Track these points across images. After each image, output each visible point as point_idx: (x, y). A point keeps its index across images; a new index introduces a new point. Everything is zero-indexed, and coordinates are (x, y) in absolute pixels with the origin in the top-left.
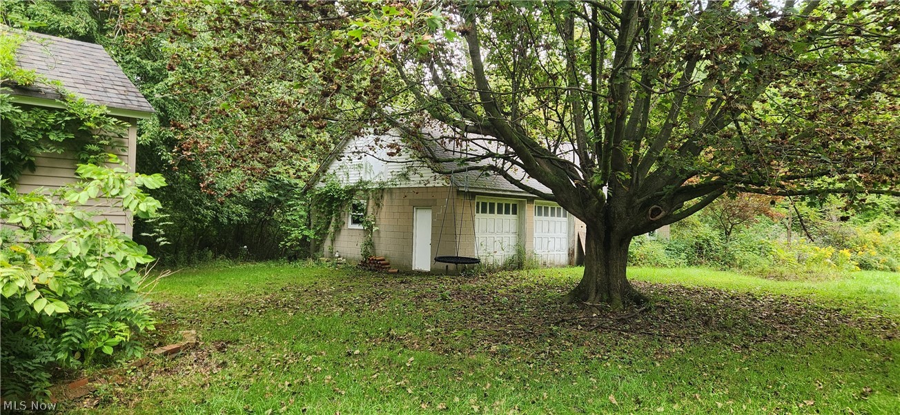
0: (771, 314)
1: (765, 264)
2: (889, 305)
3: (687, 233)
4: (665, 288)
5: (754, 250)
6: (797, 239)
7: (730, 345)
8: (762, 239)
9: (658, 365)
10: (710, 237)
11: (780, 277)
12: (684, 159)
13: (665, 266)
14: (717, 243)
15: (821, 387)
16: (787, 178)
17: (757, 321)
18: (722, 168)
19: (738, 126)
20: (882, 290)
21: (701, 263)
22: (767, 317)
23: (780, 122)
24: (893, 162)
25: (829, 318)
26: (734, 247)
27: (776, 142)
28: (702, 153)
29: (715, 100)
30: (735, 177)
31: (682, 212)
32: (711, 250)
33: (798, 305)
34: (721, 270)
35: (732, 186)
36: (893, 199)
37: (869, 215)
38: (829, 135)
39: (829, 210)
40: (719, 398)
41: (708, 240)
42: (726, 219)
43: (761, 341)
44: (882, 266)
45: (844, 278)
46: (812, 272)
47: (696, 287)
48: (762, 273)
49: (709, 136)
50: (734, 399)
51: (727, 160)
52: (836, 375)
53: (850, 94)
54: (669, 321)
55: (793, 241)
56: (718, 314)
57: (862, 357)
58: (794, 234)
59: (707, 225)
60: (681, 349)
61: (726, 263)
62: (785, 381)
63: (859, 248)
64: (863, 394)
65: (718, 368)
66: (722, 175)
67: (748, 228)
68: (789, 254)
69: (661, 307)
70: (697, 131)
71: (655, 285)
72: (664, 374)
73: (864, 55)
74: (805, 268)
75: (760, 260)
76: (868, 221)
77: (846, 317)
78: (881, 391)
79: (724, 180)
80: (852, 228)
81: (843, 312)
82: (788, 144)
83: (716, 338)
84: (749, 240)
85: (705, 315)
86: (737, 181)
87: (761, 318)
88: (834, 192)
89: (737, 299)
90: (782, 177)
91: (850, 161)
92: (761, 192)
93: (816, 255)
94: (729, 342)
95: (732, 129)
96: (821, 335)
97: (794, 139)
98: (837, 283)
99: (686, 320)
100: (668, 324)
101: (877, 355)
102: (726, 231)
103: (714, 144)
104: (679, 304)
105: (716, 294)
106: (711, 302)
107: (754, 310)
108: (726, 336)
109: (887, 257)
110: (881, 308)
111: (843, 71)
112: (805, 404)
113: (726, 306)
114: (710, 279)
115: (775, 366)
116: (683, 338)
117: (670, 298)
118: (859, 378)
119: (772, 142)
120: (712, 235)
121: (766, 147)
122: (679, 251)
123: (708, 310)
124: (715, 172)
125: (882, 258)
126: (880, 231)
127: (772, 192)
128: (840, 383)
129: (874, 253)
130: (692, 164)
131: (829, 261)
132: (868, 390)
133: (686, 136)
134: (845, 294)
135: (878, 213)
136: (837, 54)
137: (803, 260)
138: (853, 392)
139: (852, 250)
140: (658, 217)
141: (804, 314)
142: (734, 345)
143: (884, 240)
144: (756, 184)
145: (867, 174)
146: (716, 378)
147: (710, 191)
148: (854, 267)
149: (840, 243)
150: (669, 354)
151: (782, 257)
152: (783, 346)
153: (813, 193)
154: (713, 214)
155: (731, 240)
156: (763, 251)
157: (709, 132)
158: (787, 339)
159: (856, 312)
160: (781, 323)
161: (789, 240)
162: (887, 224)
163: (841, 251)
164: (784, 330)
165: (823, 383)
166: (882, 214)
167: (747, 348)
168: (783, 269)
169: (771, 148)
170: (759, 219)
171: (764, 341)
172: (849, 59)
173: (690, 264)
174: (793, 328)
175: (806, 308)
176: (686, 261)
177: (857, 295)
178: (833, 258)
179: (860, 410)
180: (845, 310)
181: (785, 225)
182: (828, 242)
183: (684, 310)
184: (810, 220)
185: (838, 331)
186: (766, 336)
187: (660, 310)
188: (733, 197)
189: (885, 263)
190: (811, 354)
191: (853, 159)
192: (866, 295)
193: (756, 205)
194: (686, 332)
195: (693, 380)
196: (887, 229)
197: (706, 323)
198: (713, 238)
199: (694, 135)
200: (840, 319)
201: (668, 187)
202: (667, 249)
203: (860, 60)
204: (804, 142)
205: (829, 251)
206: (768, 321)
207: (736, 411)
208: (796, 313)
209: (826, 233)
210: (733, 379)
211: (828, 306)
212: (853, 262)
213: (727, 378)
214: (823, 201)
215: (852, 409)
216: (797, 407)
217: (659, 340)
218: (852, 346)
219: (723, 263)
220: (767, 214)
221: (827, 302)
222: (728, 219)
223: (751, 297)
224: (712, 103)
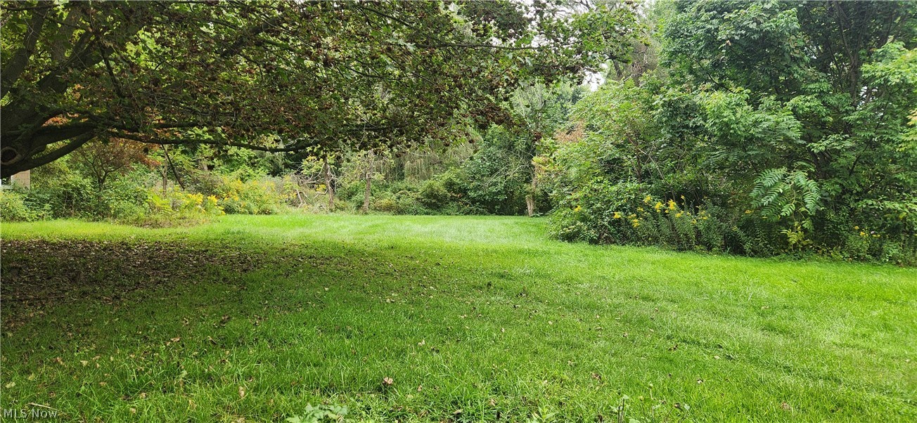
0: (145, 262)
1: (140, 212)
2: (247, 243)
3: (53, 182)
4: (23, 244)
5: (130, 198)
6: (172, 186)
7: (100, 298)
8: (139, 187)
9: (10, 334)
10: (81, 185)
11: (156, 225)
12: (45, 94)
13: (24, 219)
14: (89, 192)
15: (187, 323)
16: (161, 126)
17: (130, 270)
18: (92, 109)
19: (108, 65)
20: (242, 231)
21: (70, 215)
22: (141, 265)
23: (153, 68)
24: (249, 118)
25: (197, 260)
26: (109, 196)
27: (149, 88)
28: (69, 90)
29: (83, 31)
30: (106, 121)
31: (44, 156)
32: (82, 200)
33: (171, 250)
34: (94, 221)
35: (102, 130)
36: (252, 152)
37: (234, 165)
38: (197, 87)
39: (201, 160)
40: (85, 356)
41: (78, 189)
42: (99, 166)
43: (133, 290)
44: (243, 210)
45: (212, 222)
46: (185, 218)
47: (63, 241)
48: (138, 222)
49: (76, 72)
50: (101, 353)
51: (97, 101)
52: (202, 310)
53: (216, 52)
54: (27, 282)
55: (169, 189)
56: (88, 268)
57: (222, 290)
58: (170, 182)
59: (77, 172)
60: (41, 312)
61: (99, 213)
62: (155, 324)
63: (225, 195)
64: (222, 322)
65: (85, 325)
66: (91, 117)
67: (124, 176)
68: (165, 201)
69: (16, 268)
70: (62, 63)
71: (10, 242)
72: (17, 343)
73: (228, 18)
74: (179, 215)
75: (136, 209)
76: (233, 171)
77: (211, 256)
78: (236, 316)
79: (94, 123)
80: (220, 177)
81: (209, 252)
82: (160, 91)
83: (83, 294)
84: (124, 188)
85: (72, 271)
86: (109, 125)
87: (134, 267)
88: (205, 142)
89: (110, 250)
90: (155, 125)
91: (216, 114)
92: (135, 138)
93: (188, 202)
94: (99, 296)
95: (101, 68)
96: (190, 276)
97: (167, 88)
98: (206, 227)
99: (49, 279)
100: (26, 286)
101: (235, 287)
102: (99, 178)
103: (80, 81)
104: (40, 262)
105: (87, 247)
106: (81, 255)
107: (127, 260)
108: (95, 290)
109: (247, 202)
110: (240, 246)
111: (209, 29)
112: (172, 341)
113: (97, 258)
114: (80, 231)
115: (146, 312)
116: (43, 299)
117: (30, 256)
118: (220, 309)
119: (145, 88)
120: (84, 183)
121: (139, 92)
122: (44, 201)
123: (76, 265)
124: (83, 113)
125: (243, 203)
126: (242, 179)
127: (147, 140)
128: (204, 316)
129: (237, 199)
130: (55, 101)
131: (199, 207)
132: (226, 317)
133: (48, 68)
134: (212, 236)
135: (241, 164)
136: (205, 12)
137: (176, 207)
138: (213, 322)
139: (218, 196)
140: (12, 162)
141: (176, 258)
142: (105, 298)
143: (245, 187)
144: (129, 130)
145: (229, 127)
146: (83, 335)
147: (78, 134)
148: (220, 211)
149: (208, 190)
150: (26, 320)
151: (158, 204)
152: (155, 291)
153: (187, 142)
154: (84, 160)
155: (105, 188)
156: (139, 199)
157: (75, 67)
158: (159, 283)
159: (221, 252)
160: (154, 269)
161: (165, 188)
162: (247, 174)
163: (209, 197)
164: (157, 275)
165: (189, 319)
166: (244, 165)
167: (119, 299)
168: (158, 216)
169: (144, 94)
170: (135, 167)
171: (137, 289)
172: (216, 19)
173: (56, 216)
174: (166, 272)
175: (177, 252)
176: (52, 212)
177: (222, 236)
178: (204, 204)
179: (219, 336)
180: (211, 251)
181: (161, 173)
182: (199, 190)
183: (46, 268)
184: (184, 169)
185: (205, 270)
186: (139, 283)
187: (16, 271)
188: (106, 142)
189: (245, 207)
190: (180, 294)
191: (218, 112)
192: (229, 235)
193: (132, 151)
194: (48, 292)
195: (55, 343)
196: (247, 178)
197: (73, 280)
198: (84, 187)
199: (58, 68)
200: (207, 259)
201: (24, 125)
202: (27, 200)
203: (225, 23)
204: (176, 91)
205: (199, 198)
206: (141, 268)
207: (102, 365)
208: (168, 258)
209: (198, 182)
210: (102, 333)
211: (197, 249)
212: (220, 207)
213: (95, 334)
214: (194, 150)
215: (212, 337)
216: (164, 346)
217: (12, 306)
218: (215, 282)
219: (95, 213)
220: (144, 162)
221: (196, 244)
222: (102, 166)
223: (125, 247)
224: (80, 35)
